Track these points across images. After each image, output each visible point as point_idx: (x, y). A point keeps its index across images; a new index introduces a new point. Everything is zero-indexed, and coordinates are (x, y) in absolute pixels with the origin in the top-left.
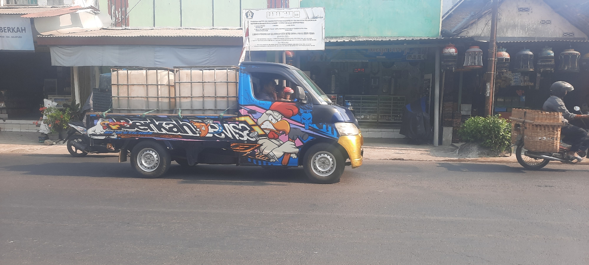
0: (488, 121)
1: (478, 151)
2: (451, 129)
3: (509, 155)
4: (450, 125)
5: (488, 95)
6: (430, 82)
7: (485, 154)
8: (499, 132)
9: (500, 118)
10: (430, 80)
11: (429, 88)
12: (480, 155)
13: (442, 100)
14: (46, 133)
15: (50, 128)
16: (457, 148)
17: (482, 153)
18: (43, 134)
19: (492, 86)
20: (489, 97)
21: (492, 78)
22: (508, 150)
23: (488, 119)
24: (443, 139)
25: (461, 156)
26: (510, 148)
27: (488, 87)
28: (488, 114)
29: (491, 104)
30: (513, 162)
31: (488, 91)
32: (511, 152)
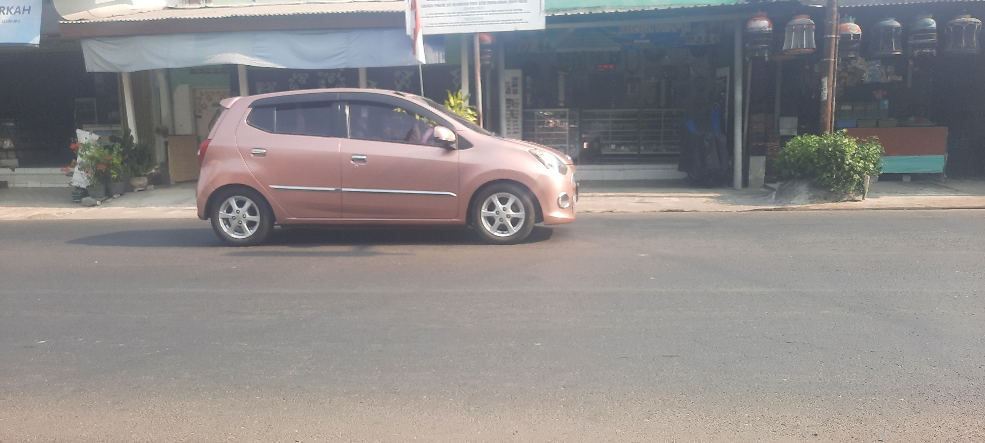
0: (825, 141)
1: (808, 193)
2: (762, 160)
3: (860, 197)
4: (760, 152)
5: (825, 98)
6: (725, 81)
7: (820, 198)
8: (843, 160)
9: (845, 135)
10: (725, 77)
11: (724, 90)
12: (812, 200)
13: (747, 110)
14: (84, 186)
15: (89, 178)
16: (773, 190)
17: (814, 197)
18: (78, 188)
19: (831, 83)
20: (826, 102)
21: (832, 69)
22: (859, 190)
23: (825, 139)
24: (751, 177)
25: (780, 202)
26: (862, 186)
27: (825, 84)
28: (825, 129)
29: (830, 114)
30: (867, 209)
31: (826, 92)
32: (864, 193)
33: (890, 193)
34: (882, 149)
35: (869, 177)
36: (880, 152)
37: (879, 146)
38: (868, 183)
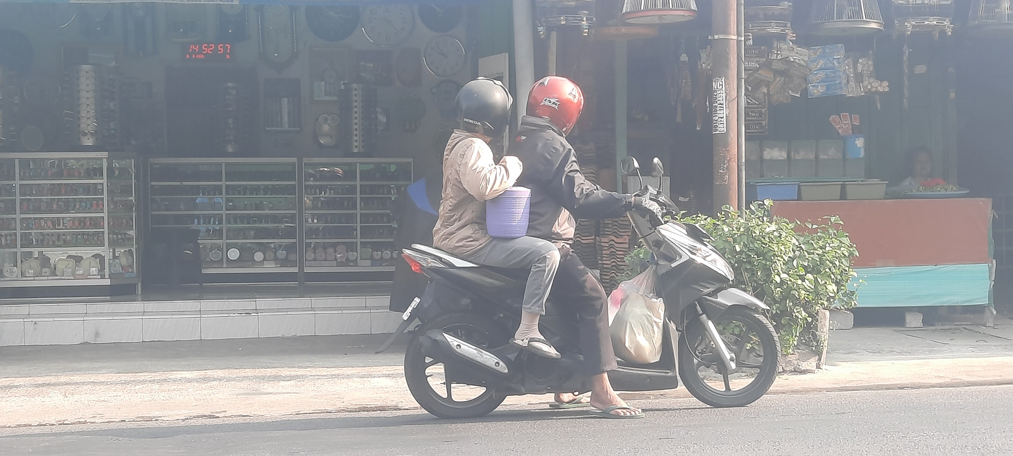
0: (726, 229)
3: (811, 363)
5: (722, 128)
8: (768, 271)
9: (770, 215)
19: (734, 95)
20: (725, 135)
21: (733, 60)
22: (807, 344)
23: (724, 222)
26: (814, 335)
27: (721, 96)
28: (726, 201)
29: (734, 165)
30: (828, 390)
31: (722, 114)
32: (819, 353)
33: (878, 352)
34: (852, 247)
35: (827, 313)
36: (847, 254)
37: (846, 241)
38: (826, 329)
